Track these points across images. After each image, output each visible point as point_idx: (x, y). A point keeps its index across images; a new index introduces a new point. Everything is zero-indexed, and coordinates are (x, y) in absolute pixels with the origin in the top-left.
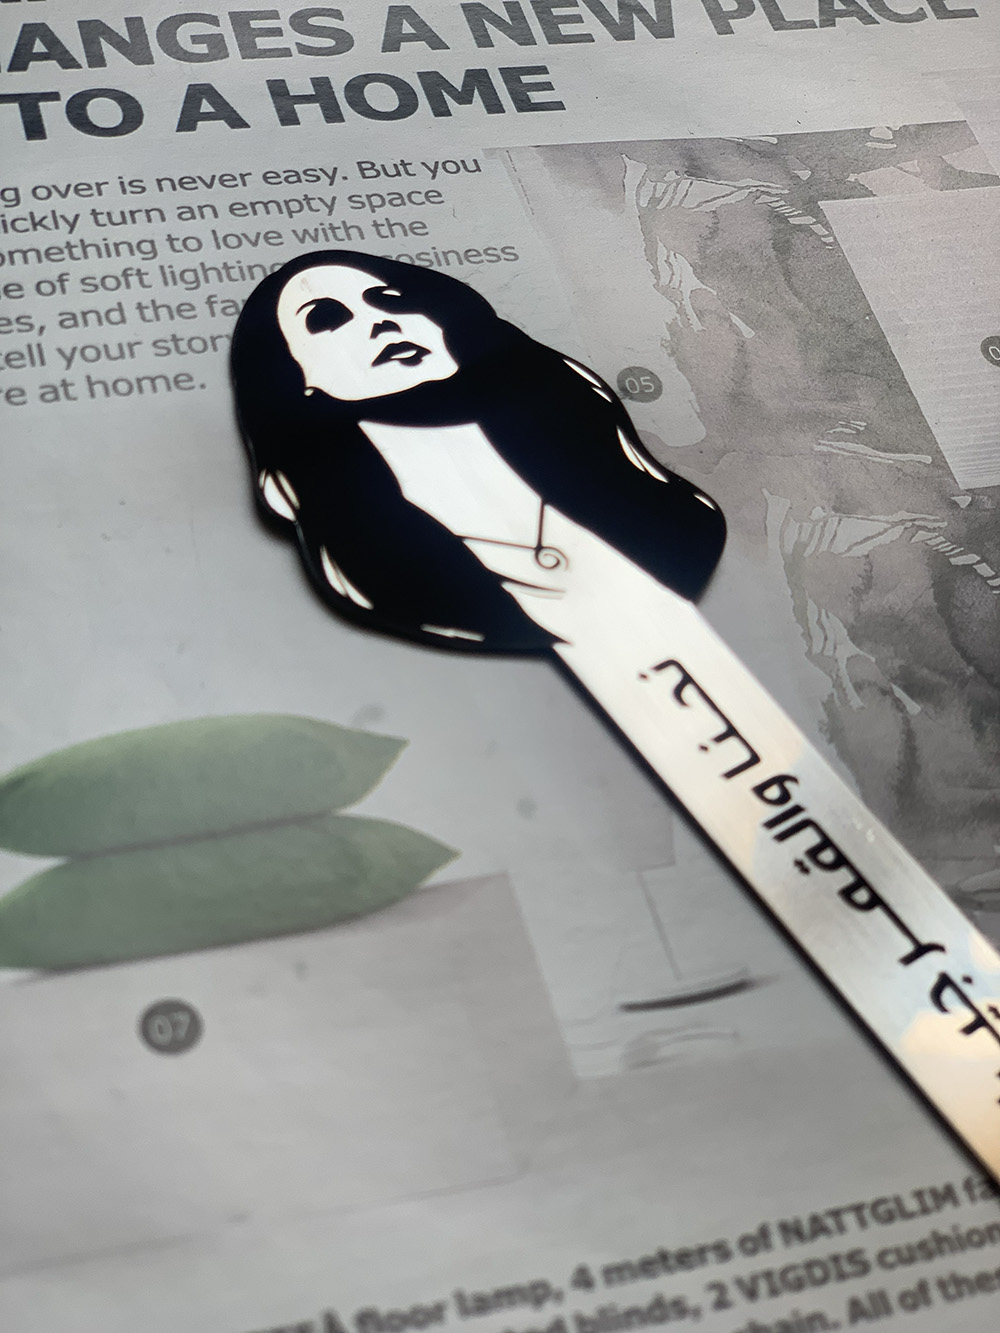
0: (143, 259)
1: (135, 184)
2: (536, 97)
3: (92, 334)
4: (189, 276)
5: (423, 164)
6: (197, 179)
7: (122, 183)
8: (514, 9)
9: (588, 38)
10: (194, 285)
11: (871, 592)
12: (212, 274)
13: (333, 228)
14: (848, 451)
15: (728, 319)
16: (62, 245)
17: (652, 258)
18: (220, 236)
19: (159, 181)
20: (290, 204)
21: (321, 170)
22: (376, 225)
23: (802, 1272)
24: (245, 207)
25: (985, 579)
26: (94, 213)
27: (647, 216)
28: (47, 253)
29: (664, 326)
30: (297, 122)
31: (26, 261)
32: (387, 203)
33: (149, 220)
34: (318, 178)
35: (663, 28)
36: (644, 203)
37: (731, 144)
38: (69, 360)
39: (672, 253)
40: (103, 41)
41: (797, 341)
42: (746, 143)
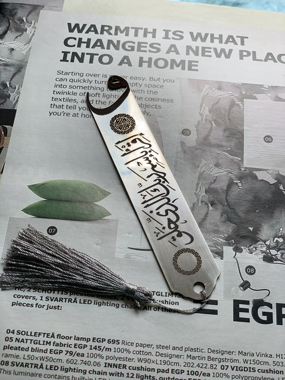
0: (101, 91)
1: (105, 76)
2: (193, 68)
4: (108, 96)
5: (163, 79)
7: (103, 75)
8: (197, 48)
9: (210, 56)
10: (108, 98)
11: (214, 184)
12: (112, 97)
13: (139, 90)
14: (224, 154)
15: (211, 122)
16: (87, 86)
17: (201, 107)
20: (133, 85)
21: (142, 78)
22: (148, 91)
25: (239, 186)
26: (96, 81)
27: (205, 97)
28: (84, 87)
29: (197, 121)
30: (142, 66)
31: (80, 89)
32: (152, 87)
33: (105, 84)
34: (141, 79)
35: (228, 56)
36: (205, 94)
38: (80, 109)
39: (206, 106)
40: (111, 44)
41: (224, 129)
42: (234, 84)
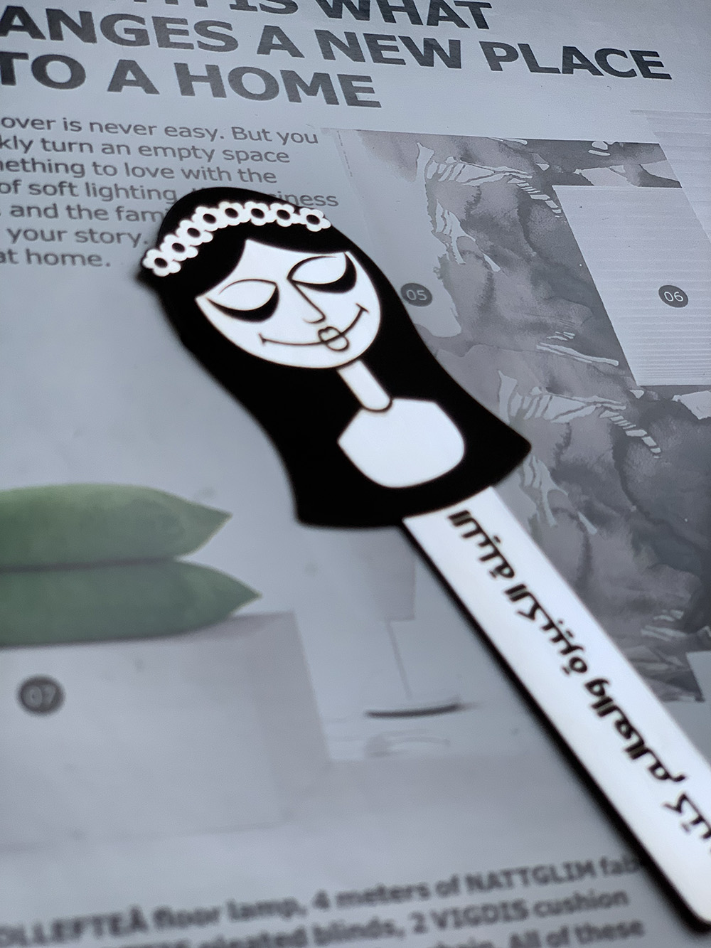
0: (75, 177)
1: (74, 124)
2: (362, 96)
3: (33, 222)
4: (105, 192)
5: (278, 133)
6: (118, 126)
7: (65, 123)
8: (351, 36)
9: (402, 62)
10: (108, 198)
11: (569, 448)
12: (122, 193)
13: (209, 170)
14: (562, 352)
15: (483, 258)
16: (19, 160)
17: (432, 212)
18: (130, 167)
19: (92, 124)
20: (182, 151)
21: (206, 130)
22: (240, 172)
23: (479, 913)
24: (149, 150)
25: (649, 448)
26: (44, 141)
27: (432, 185)
28: (8, 165)
29: (437, 259)
30: (192, 93)
32: (250, 159)
33: (82, 150)
34: (203, 135)
35: (454, 60)
36: (430, 176)
37: (495, 142)
38: (15, 238)
39: (446, 211)
40: (62, 25)
41: (530, 276)
42: (505, 142)
